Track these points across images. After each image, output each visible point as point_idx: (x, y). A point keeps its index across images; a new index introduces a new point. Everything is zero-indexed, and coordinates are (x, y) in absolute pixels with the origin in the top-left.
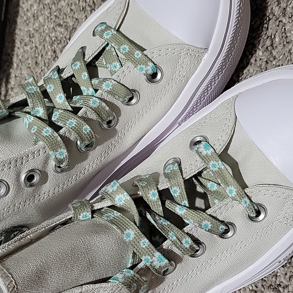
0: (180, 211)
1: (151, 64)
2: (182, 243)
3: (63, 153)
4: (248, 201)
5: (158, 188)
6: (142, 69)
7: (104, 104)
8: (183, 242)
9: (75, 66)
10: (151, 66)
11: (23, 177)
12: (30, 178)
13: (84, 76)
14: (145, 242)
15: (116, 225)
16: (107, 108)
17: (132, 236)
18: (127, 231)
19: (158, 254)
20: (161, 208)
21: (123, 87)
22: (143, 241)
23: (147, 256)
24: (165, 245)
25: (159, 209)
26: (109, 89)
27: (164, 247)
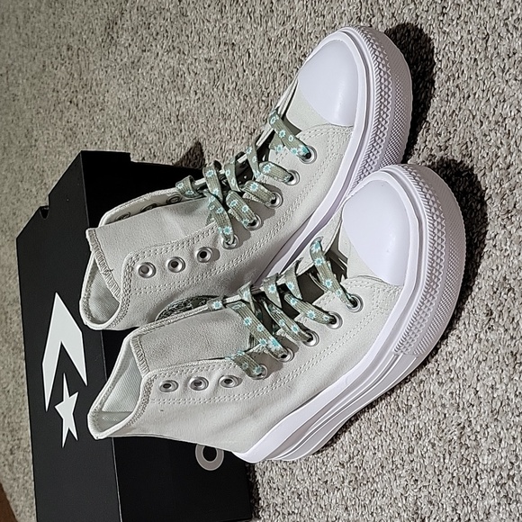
0: (293, 303)
1: (302, 146)
3: (229, 230)
4: (341, 291)
5: (276, 284)
6: (294, 152)
7: (262, 187)
8: (292, 329)
10: (302, 148)
11: (196, 253)
12: (203, 254)
14: (261, 328)
16: (266, 191)
17: (250, 322)
19: (272, 338)
20: (279, 300)
21: (280, 169)
22: (259, 326)
23: (264, 339)
24: (279, 332)
25: (278, 301)
26: (268, 172)
27: (278, 334)
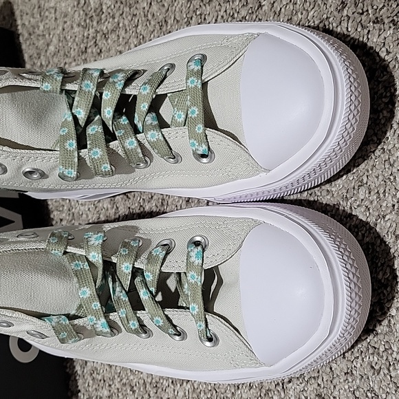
0: (144, 295)
1: (205, 146)
2: (129, 323)
4: (204, 326)
5: (134, 264)
6: (193, 145)
7: (139, 150)
8: (131, 322)
9: (145, 89)
10: (204, 148)
13: (144, 107)
14: (97, 305)
15: (78, 278)
17: (88, 295)
18: (85, 289)
19: (103, 320)
22: (95, 303)
23: (93, 317)
24: (113, 316)
26: (152, 140)
27: (110, 317)
